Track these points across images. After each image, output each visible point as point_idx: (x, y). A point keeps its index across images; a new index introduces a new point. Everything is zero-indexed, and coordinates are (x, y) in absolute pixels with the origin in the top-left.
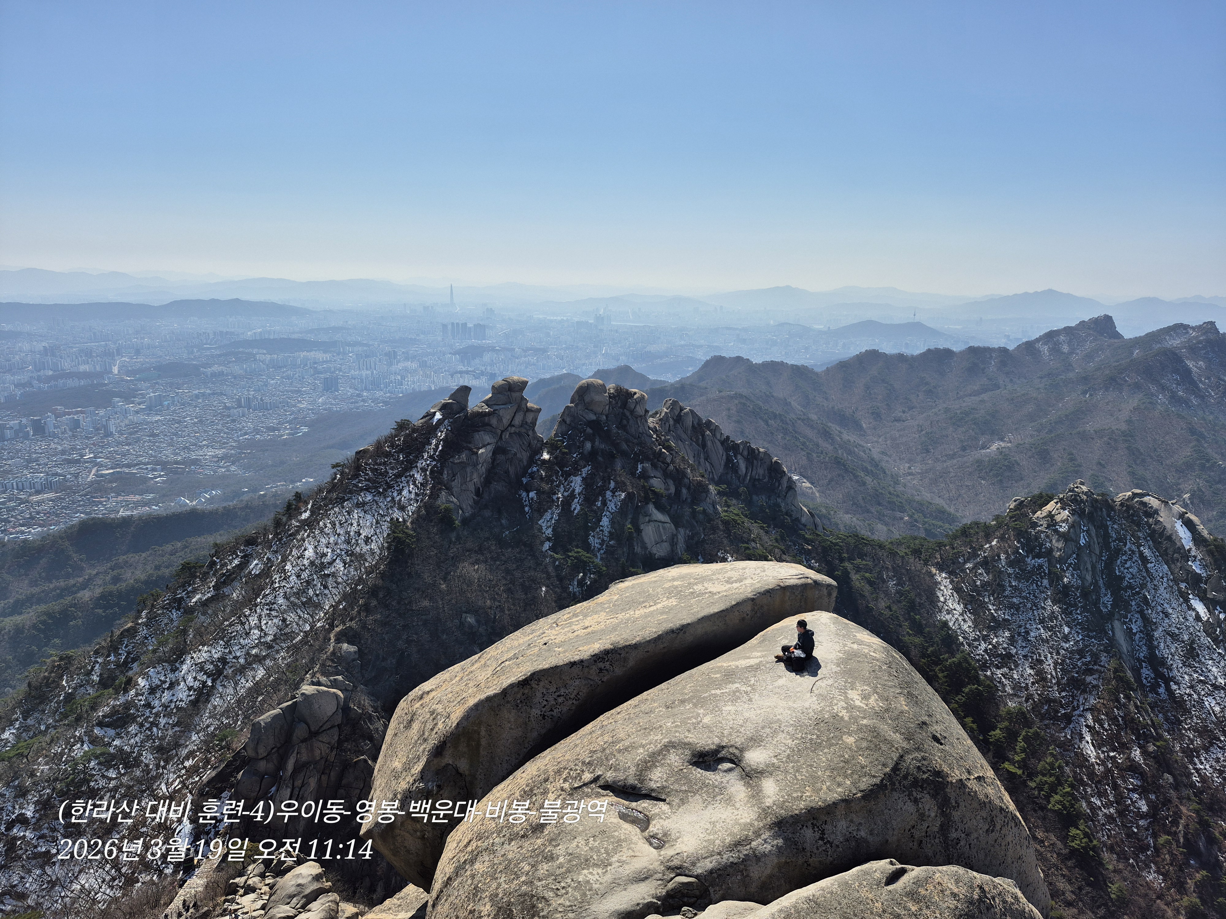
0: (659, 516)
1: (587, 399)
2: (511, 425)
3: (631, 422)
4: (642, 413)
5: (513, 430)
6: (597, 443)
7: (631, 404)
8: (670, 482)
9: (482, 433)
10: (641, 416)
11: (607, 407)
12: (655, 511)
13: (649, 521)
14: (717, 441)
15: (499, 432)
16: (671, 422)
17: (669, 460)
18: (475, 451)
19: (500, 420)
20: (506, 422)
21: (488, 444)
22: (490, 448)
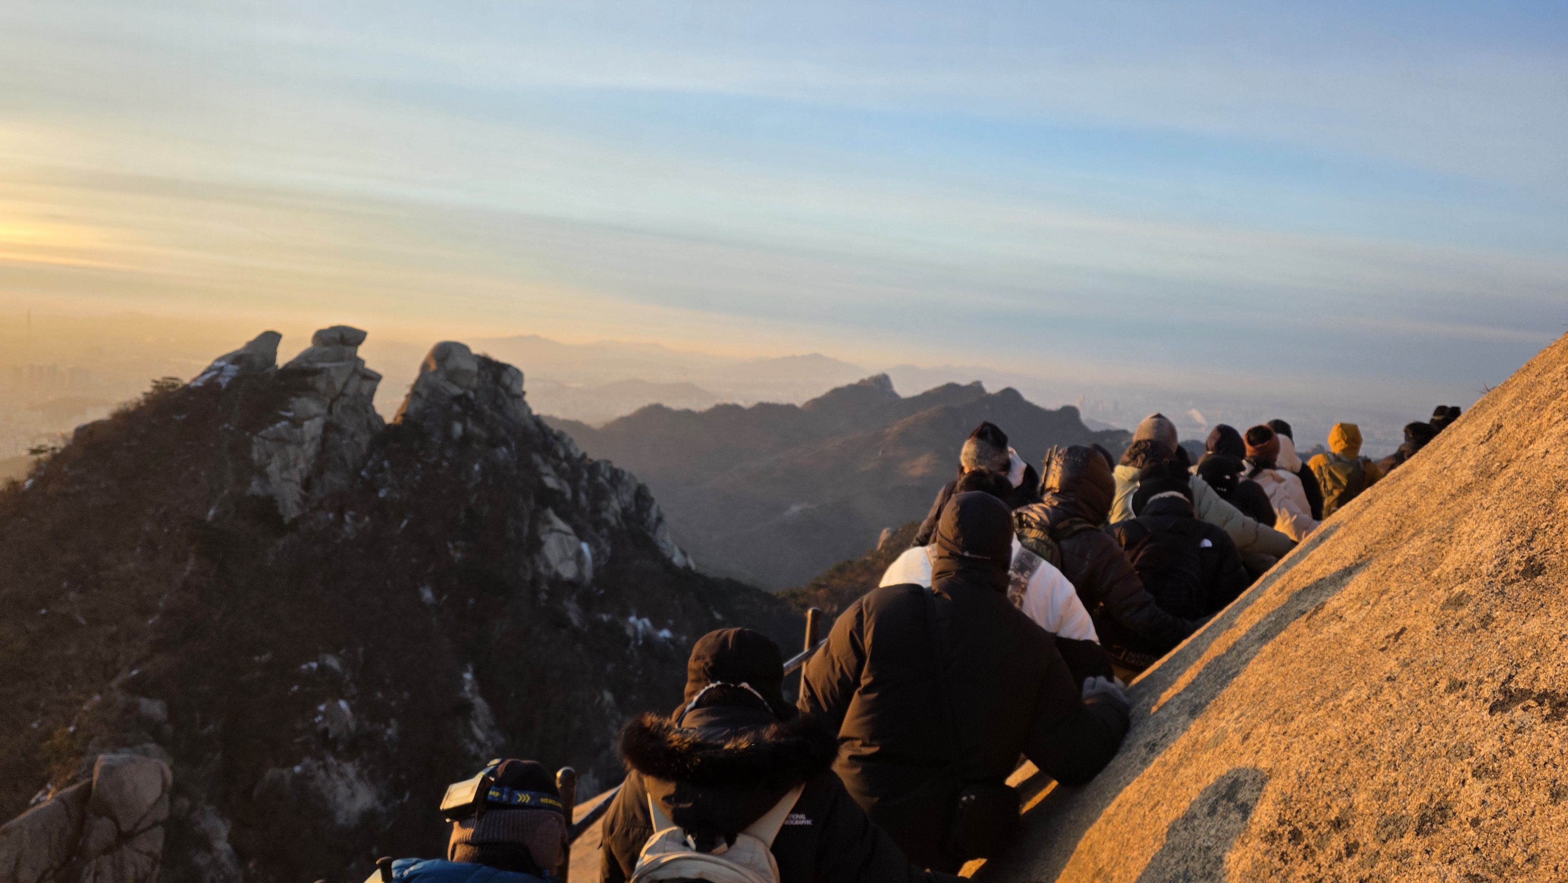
0: (560, 524)
2: (344, 393)
3: (506, 402)
5: (345, 401)
6: (469, 426)
7: (506, 379)
8: (566, 484)
9: (304, 398)
11: (476, 381)
12: (556, 518)
13: (551, 532)
15: (329, 402)
17: (562, 453)
18: (296, 423)
19: (330, 383)
20: (338, 386)
21: (316, 415)
22: (319, 422)
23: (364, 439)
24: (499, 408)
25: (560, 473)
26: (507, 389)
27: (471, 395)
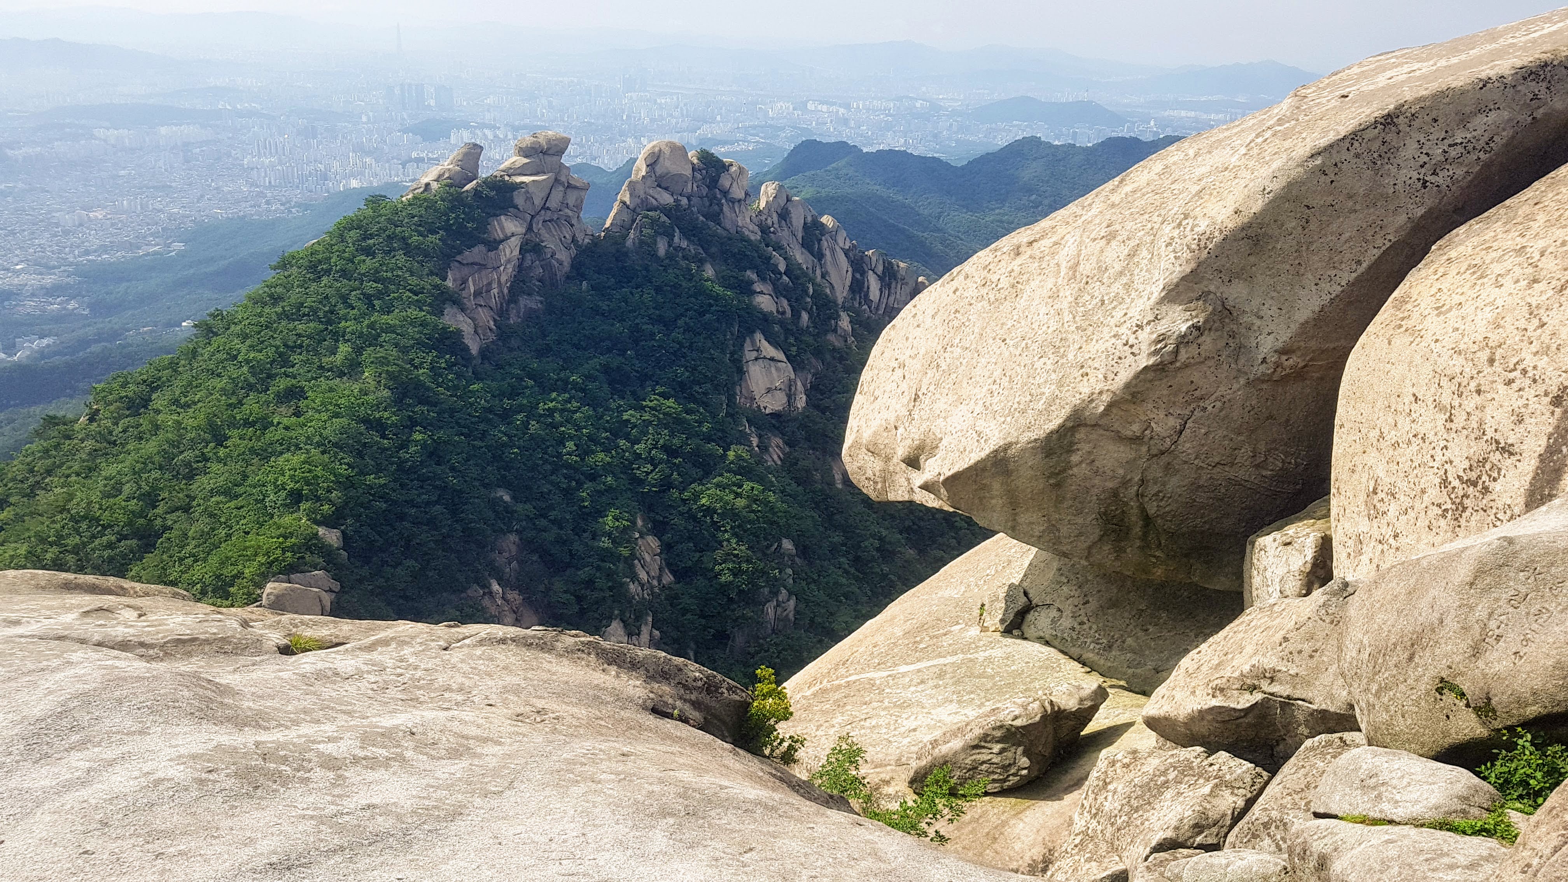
0: (769, 350)
1: (659, 170)
2: (545, 208)
3: (726, 208)
4: (742, 195)
5: (548, 215)
6: (676, 239)
7: (725, 181)
8: (785, 303)
9: (502, 217)
10: (739, 201)
11: (690, 185)
12: (765, 343)
13: (756, 359)
14: (838, 249)
15: (529, 217)
16: (775, 218)
17: (782, 267)
18: (493, 245)
19: (529, 198)
20: (538, 202)
21: (513, 235)
22: (515, 242)
23: (564, 257)
24: (715, 217)
25: (779, 291)
26: (725, 193)
27: (684, 201)
